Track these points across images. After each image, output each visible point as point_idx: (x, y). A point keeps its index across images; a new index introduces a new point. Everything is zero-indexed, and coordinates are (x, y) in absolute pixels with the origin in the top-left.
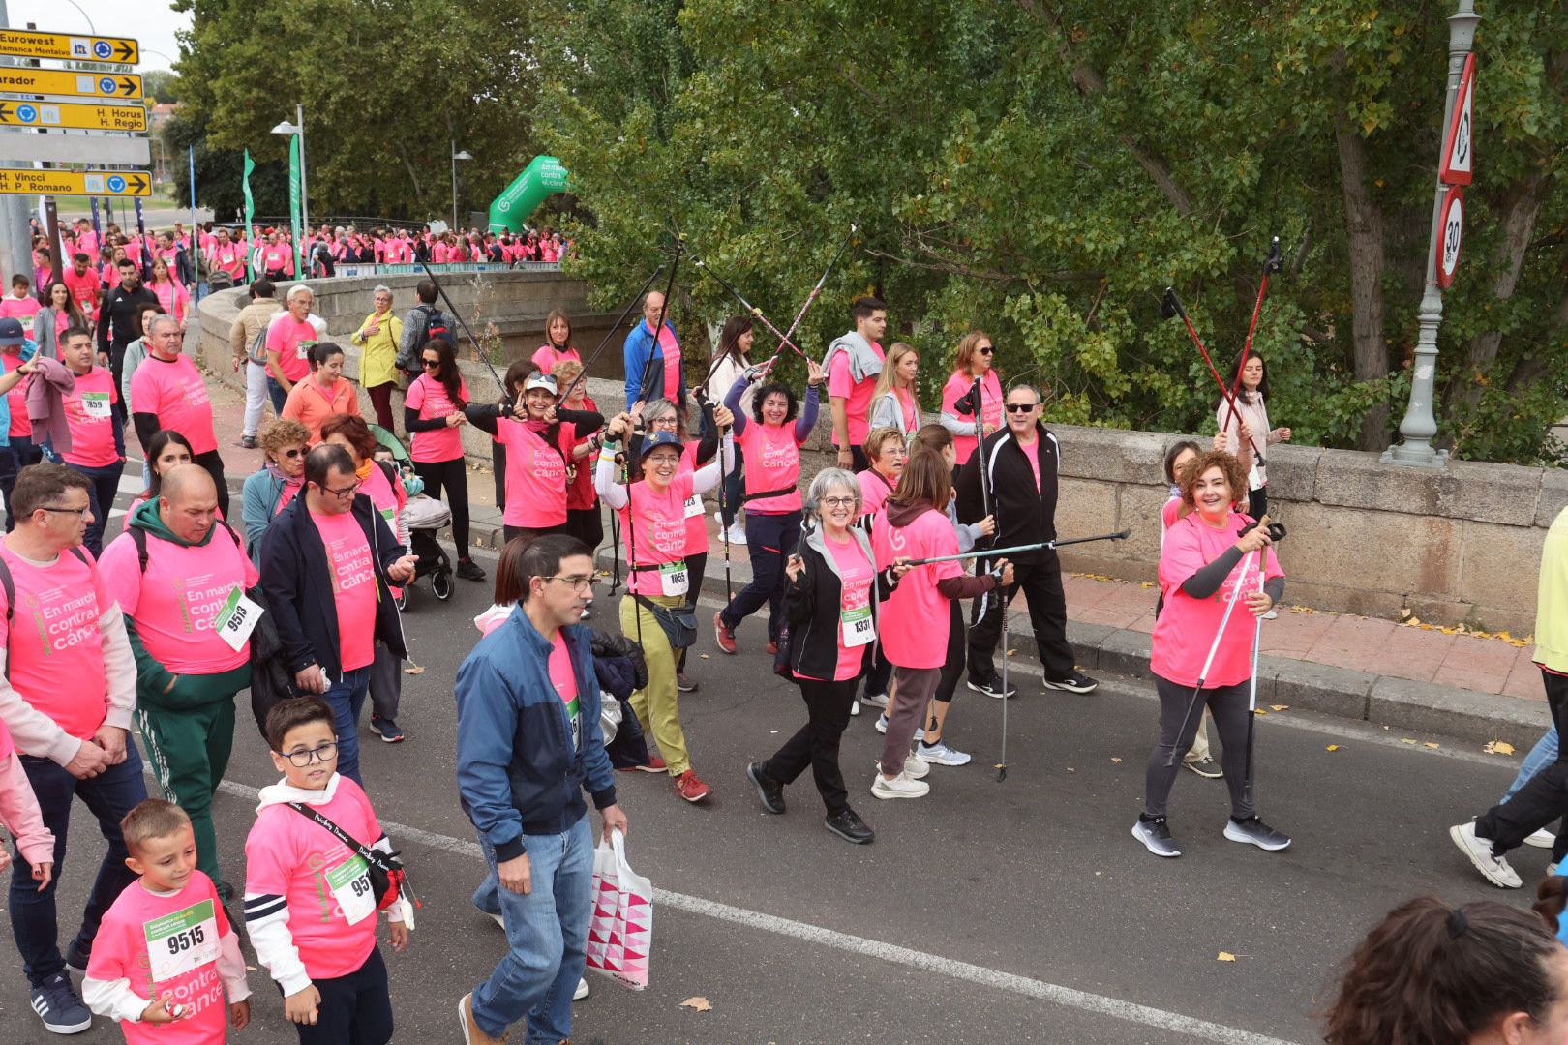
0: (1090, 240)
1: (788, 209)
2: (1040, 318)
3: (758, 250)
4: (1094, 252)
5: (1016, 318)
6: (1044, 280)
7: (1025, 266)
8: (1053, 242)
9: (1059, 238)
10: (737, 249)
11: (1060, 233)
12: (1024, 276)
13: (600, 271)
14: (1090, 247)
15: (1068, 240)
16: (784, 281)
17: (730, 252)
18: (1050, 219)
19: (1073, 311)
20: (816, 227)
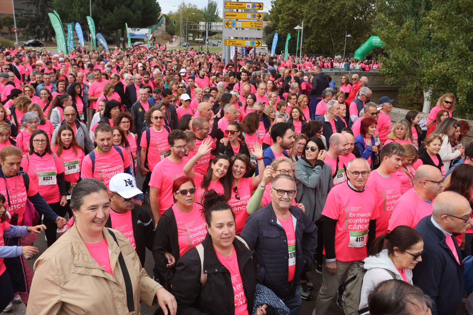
1: (459, 53)
3: (447, 68)
10: (439, 67)
13: (390, 72)
16: (456, 77)
17: (436, 68)
20: (470, 60)
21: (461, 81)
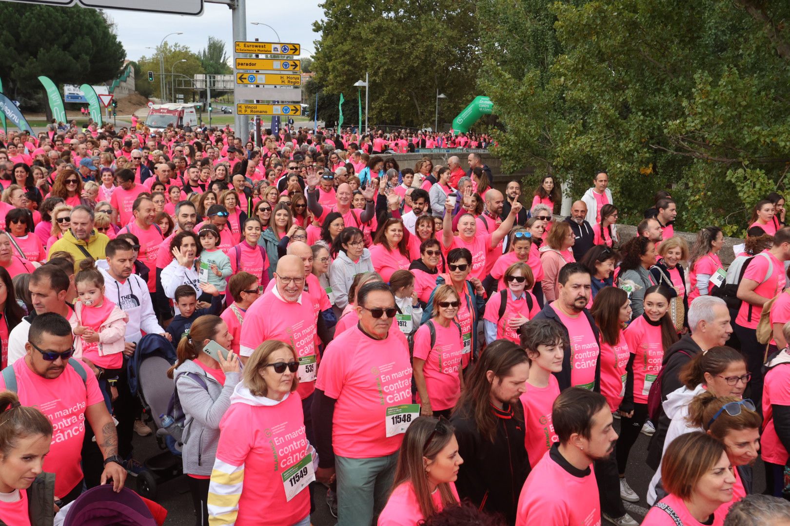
0: (782, 141)
1: (607, 122)
2: (748, 182)
3: (591, 144)
4: (784, 147)
5: (733, 180)
6: (752, 162)
7: (741, 154)
8: (758, 140)
9: (762, 140)
10: (579, 143)
11: (763, 136)
12: (741, 159)
13: (508, 153)
14: (783, 144)
15: (768, 140)
16: (604, 159)
17: (575, 144)
18: (757, 128)
19: (769, 179)
20: (622, 132)
21: (612, 163)
